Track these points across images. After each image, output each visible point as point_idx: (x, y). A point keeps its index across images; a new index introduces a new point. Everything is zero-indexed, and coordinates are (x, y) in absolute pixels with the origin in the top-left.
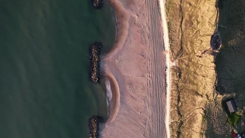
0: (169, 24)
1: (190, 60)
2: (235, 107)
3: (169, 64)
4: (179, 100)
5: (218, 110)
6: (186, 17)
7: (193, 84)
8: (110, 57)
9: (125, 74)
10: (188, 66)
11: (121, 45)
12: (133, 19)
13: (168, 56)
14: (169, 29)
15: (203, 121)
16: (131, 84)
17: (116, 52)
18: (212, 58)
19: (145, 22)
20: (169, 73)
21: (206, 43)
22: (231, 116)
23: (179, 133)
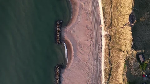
0: (103, 8)
1: (116, 30)
2: (144, 58)
3: (104, 33)
4: (110, 55)
5: (133, 60)
6: (114, 4)
7: (118, 44)
8: (68, 29)
9: (77, 39)
10: (115, 33)
11: (74, 22)
12: (81, 6)
13: (103, 28)
14: (104, 11)
15: (125, 67)
16: (80, 45)
17: (71, 26)
18: (130, 28)
19: (89, 7)
20: (103, 38)
21: (126, 19)
22: (142, 64)
23: (110, 75)
